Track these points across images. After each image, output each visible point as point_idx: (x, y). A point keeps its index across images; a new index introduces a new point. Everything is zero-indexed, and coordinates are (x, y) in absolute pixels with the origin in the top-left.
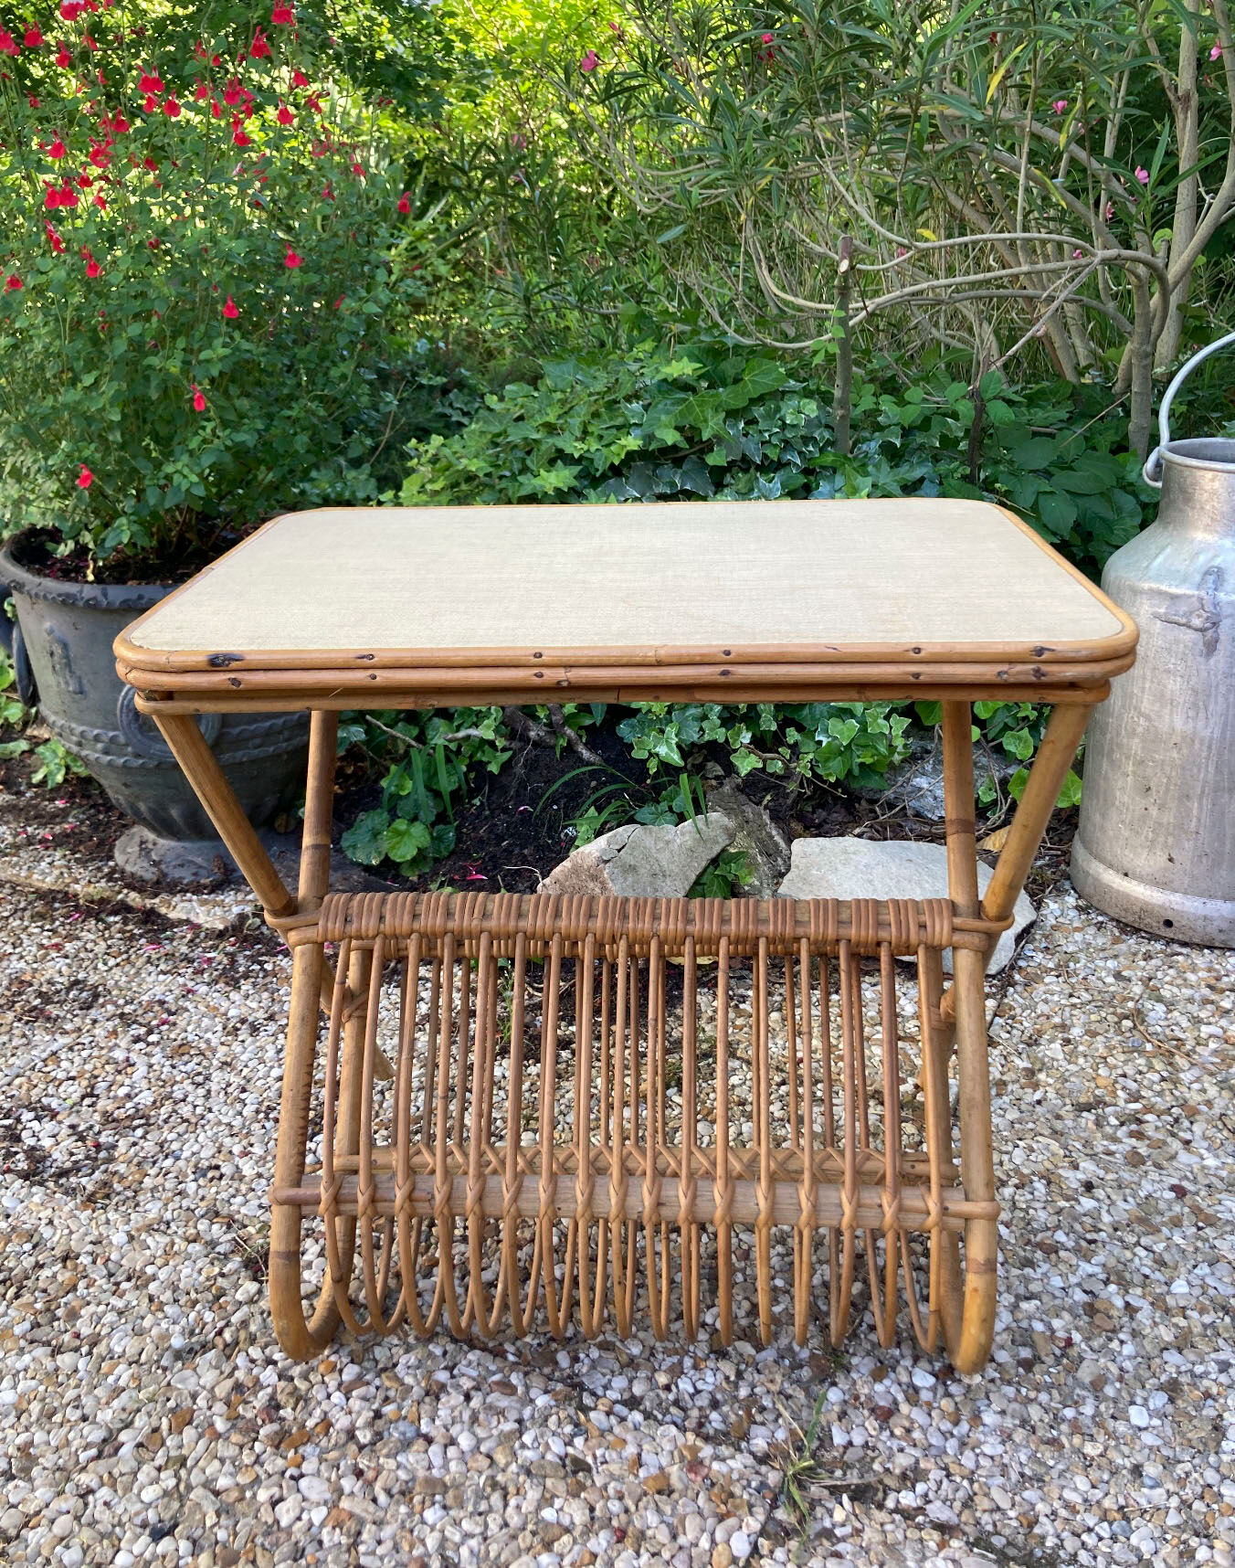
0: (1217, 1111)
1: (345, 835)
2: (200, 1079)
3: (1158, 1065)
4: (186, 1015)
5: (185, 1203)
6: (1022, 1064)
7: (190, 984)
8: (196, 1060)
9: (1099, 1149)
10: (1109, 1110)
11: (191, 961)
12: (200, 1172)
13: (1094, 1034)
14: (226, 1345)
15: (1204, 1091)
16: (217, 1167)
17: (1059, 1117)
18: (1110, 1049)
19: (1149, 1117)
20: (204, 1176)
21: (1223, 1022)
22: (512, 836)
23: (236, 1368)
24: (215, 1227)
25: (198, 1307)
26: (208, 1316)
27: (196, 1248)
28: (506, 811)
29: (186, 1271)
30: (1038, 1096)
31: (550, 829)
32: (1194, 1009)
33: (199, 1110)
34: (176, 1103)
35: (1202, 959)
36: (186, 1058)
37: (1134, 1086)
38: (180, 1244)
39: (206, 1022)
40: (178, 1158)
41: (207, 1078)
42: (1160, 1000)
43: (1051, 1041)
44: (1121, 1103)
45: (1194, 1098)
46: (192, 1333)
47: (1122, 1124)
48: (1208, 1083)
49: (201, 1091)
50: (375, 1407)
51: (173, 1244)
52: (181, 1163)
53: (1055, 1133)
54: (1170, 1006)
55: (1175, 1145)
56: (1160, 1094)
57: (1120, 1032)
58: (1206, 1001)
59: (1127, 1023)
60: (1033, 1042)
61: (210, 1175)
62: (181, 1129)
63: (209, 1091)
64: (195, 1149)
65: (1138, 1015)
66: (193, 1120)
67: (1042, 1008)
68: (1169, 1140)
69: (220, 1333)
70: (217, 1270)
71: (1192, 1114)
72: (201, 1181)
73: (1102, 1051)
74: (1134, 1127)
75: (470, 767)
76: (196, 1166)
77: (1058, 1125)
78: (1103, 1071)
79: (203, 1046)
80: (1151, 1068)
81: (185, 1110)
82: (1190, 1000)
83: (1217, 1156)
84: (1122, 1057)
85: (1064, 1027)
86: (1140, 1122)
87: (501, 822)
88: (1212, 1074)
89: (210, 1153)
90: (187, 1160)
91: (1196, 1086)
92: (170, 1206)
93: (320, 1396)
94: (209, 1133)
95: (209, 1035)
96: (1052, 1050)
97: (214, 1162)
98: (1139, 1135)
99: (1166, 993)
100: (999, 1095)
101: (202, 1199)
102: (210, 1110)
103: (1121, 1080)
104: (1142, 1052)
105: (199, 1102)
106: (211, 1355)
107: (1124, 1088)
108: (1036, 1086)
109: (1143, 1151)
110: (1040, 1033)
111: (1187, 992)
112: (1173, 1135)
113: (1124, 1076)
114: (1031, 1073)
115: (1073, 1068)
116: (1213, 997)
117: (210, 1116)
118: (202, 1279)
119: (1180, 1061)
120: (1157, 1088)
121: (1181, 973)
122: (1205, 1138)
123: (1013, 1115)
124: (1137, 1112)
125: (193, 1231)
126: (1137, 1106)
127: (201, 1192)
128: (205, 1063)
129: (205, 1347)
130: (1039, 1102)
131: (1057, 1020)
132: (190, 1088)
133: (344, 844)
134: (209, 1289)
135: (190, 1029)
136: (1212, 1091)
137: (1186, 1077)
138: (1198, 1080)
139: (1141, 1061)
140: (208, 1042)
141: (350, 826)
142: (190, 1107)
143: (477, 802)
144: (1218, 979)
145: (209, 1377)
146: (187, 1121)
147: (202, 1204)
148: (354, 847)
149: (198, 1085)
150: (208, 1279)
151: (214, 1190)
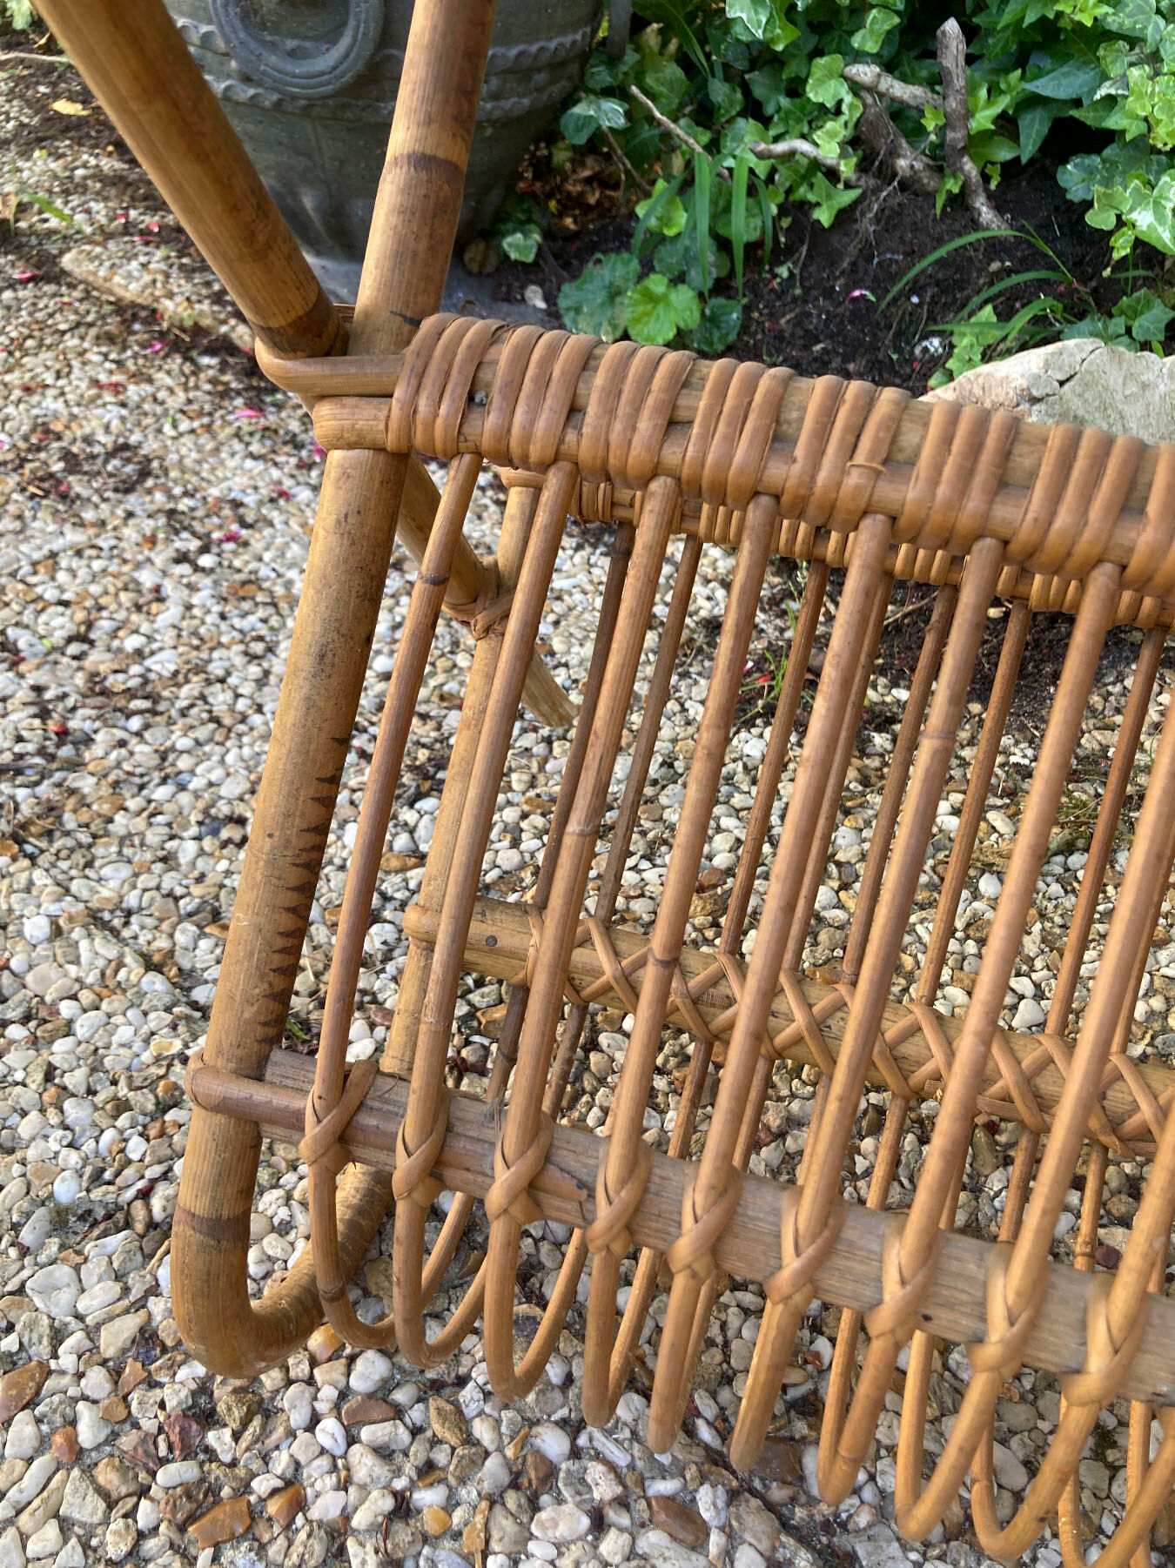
1: (566, 288)
2: (258, 648)
4: (267, 531)
5: (169, 881)
7: (288, 483)
8: (261, 613)
11: (299, 446)
12: (211, 824)
14: (152, 1225)
16: (241, 821)
20: (215, 833)
22: (831, 337)
23: (154, 1290)
24: (204, 944)
25: (123, 1120)
26: (136, 1148)
27: (156, 984)
28: (829, 293)
29: (125, 1033)
31: (899, 334)
33: (241, 705)
34: (208, 682)
36: (246, 605)
38: (132, 970)
39: (295, 550)
40: (182, 788)
41: (270, 650)
46: (97, 1178)
49: (254, 671)
50: (400, 1484)
51: (120, 965)
52: (184, 798)
61: (225, 834)
62: (202, 733)
63: (267, 673)
64: (216, 775)
66: (227, 721)
69: (145, 1195)
70: (177, 1045)
72: (208, 843)
75: (783, 210)
76: (206, 812)
79: (279, 590)
81: (220, 699)
87: (818, 312)
89: (237, 791)
90: (197, 795)
92: (142, 881)
93: (298, 1418)
94: (246, 751)
95: (292, 574)
97: (240, 809)
101: (200, 879)
102: (259, 709)
105: (246, 689)
106: (116, 1241)
117: (256, 719)
118: (147, 1057)
125: (162, 943)
127: (200, 863)
128: (274, 621)
129: (115, 1218)
132: (239, 660)
133: (563, 303)
134: (152, 1085)
135: (267, 556)
140: (289, 584)
141: (575, 275)
142: (229, 695)
143: (783, 271)
145: (98, 1296)
146: (216, 720)
147: (197, 890)
148: (578, 310)
149: (253, 658)
150: (158, 1060)
151: (223, 865)
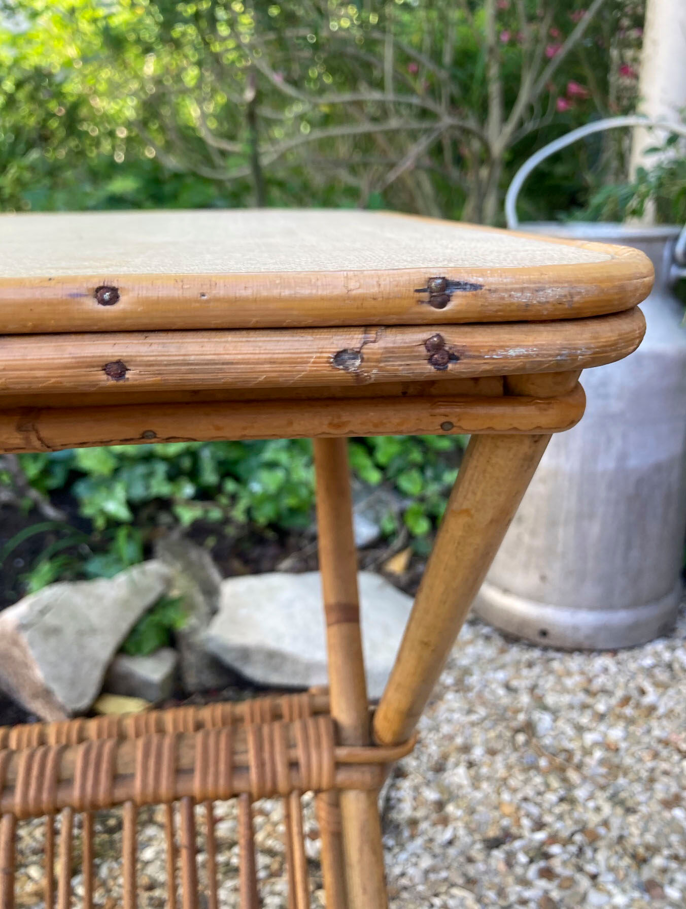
0: (614, 833)
3: (555, 783)
6: (431, 795)
9: (513, 898)
10: (517, 844)
13: (492, 752)
15: (598, 809)
17: (470, 860)
18: (509, 768)
19: (555, 849)
21: (602, 727)
30: (448, 835)
32: (574, 715)
35: (575, 662)
37: (535, 810)
42: (545, 708)
43: (457, 765)
44: (526, 833)
45: (593, 819)
47: (531, 861)
48: (601, 799)
53: (470, 883)
54: (555, 713)
55: (584, 883)
56: (560, 817)
57: (515, 749)
58: (584, 707)
59: (521, 738)
60: (440, 768)
65: (529, 728)
67: (446, 729)
68: (578, 876)
71: (593, 838)
73: (501, 772)
74: (542, 864)
77: (471, 870)
78: (506, 796)
80: (548, 786)
82: (571, 707)
83: (624, 891)
84: (521, 777)
85: (466, 749)
86: (547, 856)
88: (603, 788)
91: (591, 804)
96: (458, 776)
98: (547, 874)
99: (550, 700)
100: (412, 837)
103: (524, 805)
104: (537, 768)
107: (528, 815)
108: (445, 821)
109: (555, 895)
110: (445, 757)
111: (566, 699)
112: (580, 869)
113: (526, 799)
114: (440, 805)
115: (478, 795)
116: (589, 700)
119: (573, 776)
120: (557, 810)
121: (559, 678)
122: (611, 869)
123: (426, 862)
124: (543, 844)
126: (540, 836)
130: (450, 843)
131: (459, 741)
136: (607, 809)
137: (581, 793)
138: (591, 797)
139: (538, 780)
144: (590, 681)
